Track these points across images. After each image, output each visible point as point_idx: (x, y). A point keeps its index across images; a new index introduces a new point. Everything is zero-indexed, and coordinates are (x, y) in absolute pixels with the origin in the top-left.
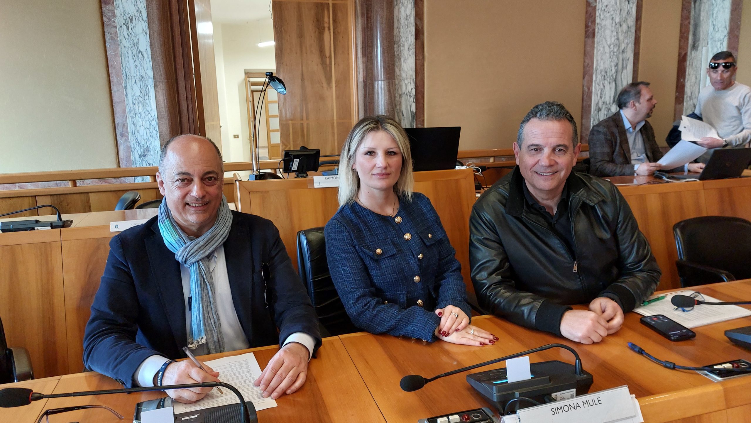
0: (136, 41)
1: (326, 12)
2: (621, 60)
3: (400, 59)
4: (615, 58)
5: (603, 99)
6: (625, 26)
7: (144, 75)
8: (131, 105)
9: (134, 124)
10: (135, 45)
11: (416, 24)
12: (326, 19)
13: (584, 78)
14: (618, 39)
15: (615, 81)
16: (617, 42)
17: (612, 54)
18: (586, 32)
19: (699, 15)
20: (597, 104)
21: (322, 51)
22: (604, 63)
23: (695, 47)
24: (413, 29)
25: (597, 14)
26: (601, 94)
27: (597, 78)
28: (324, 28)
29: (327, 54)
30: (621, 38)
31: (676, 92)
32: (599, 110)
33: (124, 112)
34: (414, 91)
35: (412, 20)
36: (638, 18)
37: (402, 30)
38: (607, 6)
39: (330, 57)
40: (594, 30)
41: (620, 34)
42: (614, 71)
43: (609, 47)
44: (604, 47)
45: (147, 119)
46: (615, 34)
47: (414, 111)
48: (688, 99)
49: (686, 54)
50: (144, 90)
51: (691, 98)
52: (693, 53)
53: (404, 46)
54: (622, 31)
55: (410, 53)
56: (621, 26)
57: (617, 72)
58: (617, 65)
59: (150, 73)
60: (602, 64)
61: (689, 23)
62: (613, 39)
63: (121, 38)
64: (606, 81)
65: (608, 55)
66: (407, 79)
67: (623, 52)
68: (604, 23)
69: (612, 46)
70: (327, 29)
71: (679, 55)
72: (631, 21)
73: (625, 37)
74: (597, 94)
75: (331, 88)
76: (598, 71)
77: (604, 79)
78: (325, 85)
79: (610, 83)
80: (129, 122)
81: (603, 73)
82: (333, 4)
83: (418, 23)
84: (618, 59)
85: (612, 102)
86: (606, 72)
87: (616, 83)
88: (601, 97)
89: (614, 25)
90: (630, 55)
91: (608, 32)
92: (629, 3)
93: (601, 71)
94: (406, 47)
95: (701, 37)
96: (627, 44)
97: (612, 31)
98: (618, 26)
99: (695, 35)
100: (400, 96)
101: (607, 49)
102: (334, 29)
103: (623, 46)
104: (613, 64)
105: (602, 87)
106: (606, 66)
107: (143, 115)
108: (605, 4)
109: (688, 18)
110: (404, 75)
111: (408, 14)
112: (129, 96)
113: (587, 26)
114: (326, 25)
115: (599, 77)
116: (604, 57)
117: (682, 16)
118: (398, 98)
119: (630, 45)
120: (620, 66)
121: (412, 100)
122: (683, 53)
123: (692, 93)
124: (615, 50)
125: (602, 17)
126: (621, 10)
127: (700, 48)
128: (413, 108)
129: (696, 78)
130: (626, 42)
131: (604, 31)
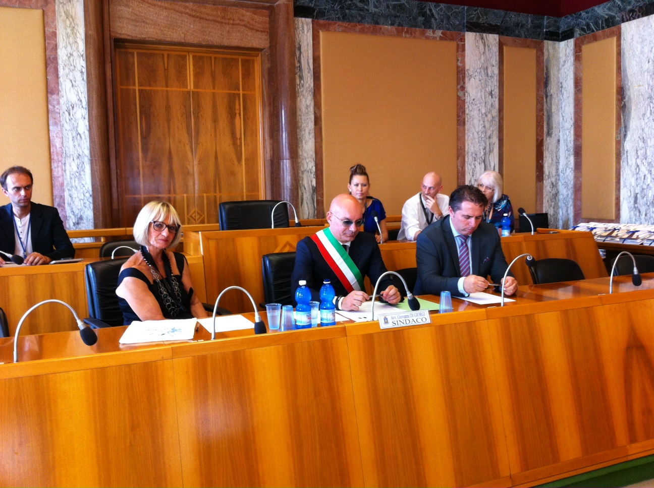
0: (75, 125)
1: (237, 101)
2: (488, 144)
3: (302, 141)
4: (483, 143)
5: (475, 176)
6: (489, 116)
7: (81, 153)
8: (69, 179)
9: (71, 196)
10: (75, 128)
11: (315, 112)
12: (237, 107)
13: (458, 159)
14: (484, 127)
15: (484, 161)
16: (483, 129)
17: (481, 139)
18: (458, 120)
19: (551, 108)
21: (233, 133)
22: (474, 147)
23: (549, 134)
24: (313, 117)
25: (466, 106)
26: (473, 173)
27: (469, 159)
28: (236, 114)
29: (238, 136)
30: (487, 126)
31: (537, 171)
33: (62, 185)
34: (314, 168)
35: (312, 109)
36: (501, 110)
37: (303, 117)
38: (474, 100)
39: (240, 139)
40: (464, 119)
41: (486, 123)
42: (482, 153)
43: (478, 133)
44: (473, 134)
45: (82, 191)
46: (482, 122)
47: (315, 186)
48: (547, 177)
49: (542, 140)
50: (80, 167)
51: (549, 177)
52: (548, 139)
53: (305, 130)
54: (488, 120)
55: (311, 137)
56: (486, 116)
57: (485, 154)
58: (485, 149)
59: (87, 152)
60: (472, 148)
61: (543, 114)
62: (480, 127)
63: (64, 122)
64: (476, 162)
65: (477, 140)
66: (308, 158)
67: (490, 137)
68: (472, 113)
69: (480, 133)
70: (238, 115)
71: (537, 140)
72: (495, 112)
73: (490, 126)
74: (469, 173)
75: (241, 165)
76: (470, 154)
77: (475, 160)
78: (236, 162)
79: (480, 164)
80: (66, 194)
81: (474, 155)
82: (243, 94)
83: (317, 112)
84: (485, 144)
86: (476, 154)
87: (485, 164)
88: (473, 176)
89: (480, 115)
90: (495, 140)
91: (476, 121)
92: (492, 97)
93: (472, 153)
94: (307, 132)
95: (554, 126)
96: (493, 131)
97: (479, 121)
98: (484, 116)
99: (548, 124)
100: (303, 172)
102: (244, 115)
103: (489, 133)
104: (481, 148)
105: (473, 166)
106: (476, 149)
107: (79, 188)
108: (473, 98)
109: (542, 110)
110: (305, 155)
111: (308, 104)
112: (68, 172)
113: (458, 116)
114: (237, 112)
115: (470, 158)
116: (473, 142)
117: (537, 109)
118: (300, 174)
119: (495, 132)
120: (488, 149)
121: (313, 176)
122: (540, 139)
123: (549, 173)
124: (483, 136)
125: (470, 108)
126: (486, 103)
127: (553, 135)
128: (314, 183)
129: (552, 160)
130: (491, 129)
131: (473, 120)
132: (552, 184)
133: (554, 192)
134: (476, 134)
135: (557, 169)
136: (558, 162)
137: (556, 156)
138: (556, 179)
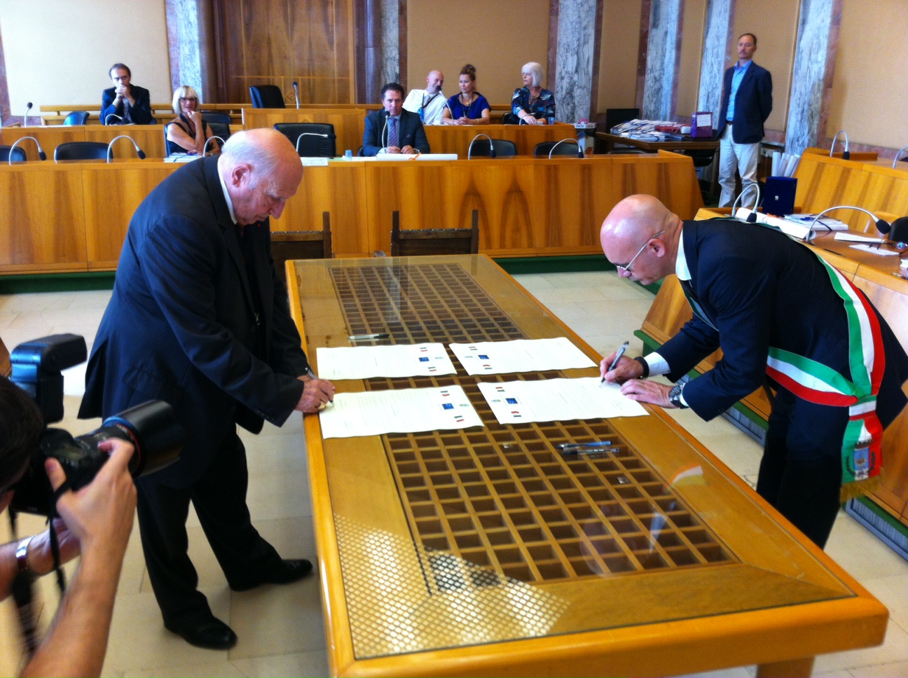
0: (187, 15)
2: (582, 35)
3: (386, 30)
4: (577, 35)
5: (567, 68)
6: (586, 7)
7: (192, 39)
8: (182, 61)
9: (184, 75)
10: (187, 18)
14: (579, 17)
15: (577, 53)
16: (578, 20)
17: (574, 30)
18: (551, 10)
20: (561, 73)
21: (326, 20)
22: (567, 38)
23: (655, 25)
24: (397, 6)
26: (564, 65)
27: (561, 50)
29: (330, 23)
30: (583, 15)
31: (638, 65)
32: (562, 78)
33: (178, 66)
34: (398, 56)
37: (387, 7)
39: (332, 26)
40: (558, 9)
41: (581, 13)
42: (576, 45)
43: (572, 23)
44: (566, 24)
45: (193, 71)
46: (576, 12)
47: (398, 72)
48: (649, 71)
49: (647, 32)
50: (192, 51)
51: (652, 70)
52: (654, 31)
53: (389, 19)
54: (584, 10)
55: (395, 25)
56: (582, 6)
57: (579, 46)
58: (579, 40)
59: (196, 38)
60: (565, 39)
61: (650, 5)
62: (575, 18)
63: (177, 12)
64: (568, 54)
65: (570, 31)
66: (392, 46)
67: (585, 28)
68: (566, 3)
69: (574, 24)
70: (330, 4)
71: (641, 31)
73: (587, 16)
74: (561, 65)
75: (333, 51)
76: (562, 45)
77: (567, 52)
78: (328, 48)
79: (572, 55)
80: (181, 73)
81: (566, 46)
84: (580, 35)
85: (574, 72)
86: (568, 46)
87: (578, 56)
88: (564, 68)
89: (575, 5)
90: (591, 31)
91: (570, 12)
93: (564, 45)
94: (391, 21)
95: (661, 17)
96: (589, 22)
98: (580, 6)
99: (655, 15)
100: (386, 59)
101: (569, 26)
102: (336, 4)
103: (584, 24)
104: (575, 39)
105: (564, 58)
106: (569, 40)
107: (191, 68)
110: (389, 43)
112: (182, 55)
113: (551, 6)
116: (566, 33)
118: (384, 61)
119: (591, 23)
120: (582, 41)
121: (396, 63)
122: (645, 30)
124: (577, 27)
127: (660, 26)
128: (397, 70)
129: (657, 53)
130: (587, 20)
131: (566, 10)
132: (655, 78)
133: (656, 87)
134: (569, 24)
135: (662, 63)
136: (664, 56)
137: (662, 49)
138: (660, 74)
